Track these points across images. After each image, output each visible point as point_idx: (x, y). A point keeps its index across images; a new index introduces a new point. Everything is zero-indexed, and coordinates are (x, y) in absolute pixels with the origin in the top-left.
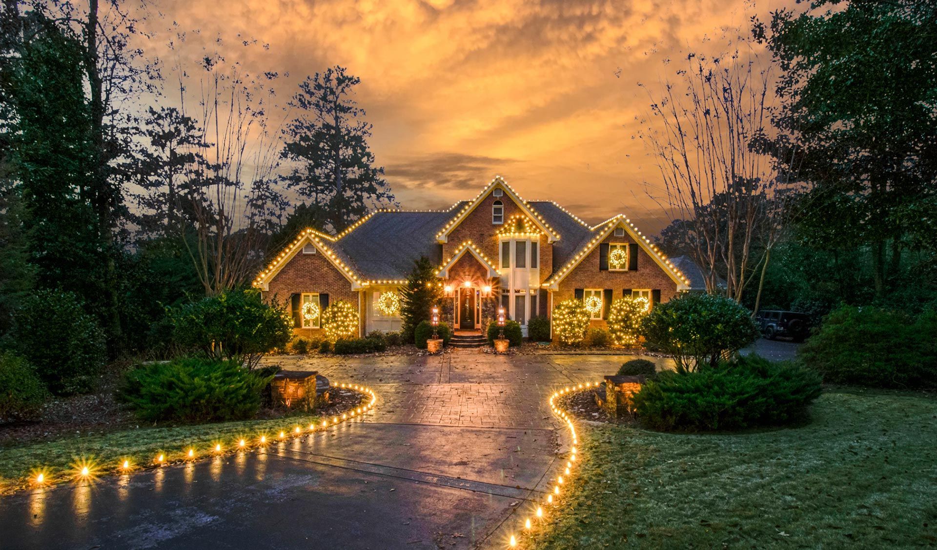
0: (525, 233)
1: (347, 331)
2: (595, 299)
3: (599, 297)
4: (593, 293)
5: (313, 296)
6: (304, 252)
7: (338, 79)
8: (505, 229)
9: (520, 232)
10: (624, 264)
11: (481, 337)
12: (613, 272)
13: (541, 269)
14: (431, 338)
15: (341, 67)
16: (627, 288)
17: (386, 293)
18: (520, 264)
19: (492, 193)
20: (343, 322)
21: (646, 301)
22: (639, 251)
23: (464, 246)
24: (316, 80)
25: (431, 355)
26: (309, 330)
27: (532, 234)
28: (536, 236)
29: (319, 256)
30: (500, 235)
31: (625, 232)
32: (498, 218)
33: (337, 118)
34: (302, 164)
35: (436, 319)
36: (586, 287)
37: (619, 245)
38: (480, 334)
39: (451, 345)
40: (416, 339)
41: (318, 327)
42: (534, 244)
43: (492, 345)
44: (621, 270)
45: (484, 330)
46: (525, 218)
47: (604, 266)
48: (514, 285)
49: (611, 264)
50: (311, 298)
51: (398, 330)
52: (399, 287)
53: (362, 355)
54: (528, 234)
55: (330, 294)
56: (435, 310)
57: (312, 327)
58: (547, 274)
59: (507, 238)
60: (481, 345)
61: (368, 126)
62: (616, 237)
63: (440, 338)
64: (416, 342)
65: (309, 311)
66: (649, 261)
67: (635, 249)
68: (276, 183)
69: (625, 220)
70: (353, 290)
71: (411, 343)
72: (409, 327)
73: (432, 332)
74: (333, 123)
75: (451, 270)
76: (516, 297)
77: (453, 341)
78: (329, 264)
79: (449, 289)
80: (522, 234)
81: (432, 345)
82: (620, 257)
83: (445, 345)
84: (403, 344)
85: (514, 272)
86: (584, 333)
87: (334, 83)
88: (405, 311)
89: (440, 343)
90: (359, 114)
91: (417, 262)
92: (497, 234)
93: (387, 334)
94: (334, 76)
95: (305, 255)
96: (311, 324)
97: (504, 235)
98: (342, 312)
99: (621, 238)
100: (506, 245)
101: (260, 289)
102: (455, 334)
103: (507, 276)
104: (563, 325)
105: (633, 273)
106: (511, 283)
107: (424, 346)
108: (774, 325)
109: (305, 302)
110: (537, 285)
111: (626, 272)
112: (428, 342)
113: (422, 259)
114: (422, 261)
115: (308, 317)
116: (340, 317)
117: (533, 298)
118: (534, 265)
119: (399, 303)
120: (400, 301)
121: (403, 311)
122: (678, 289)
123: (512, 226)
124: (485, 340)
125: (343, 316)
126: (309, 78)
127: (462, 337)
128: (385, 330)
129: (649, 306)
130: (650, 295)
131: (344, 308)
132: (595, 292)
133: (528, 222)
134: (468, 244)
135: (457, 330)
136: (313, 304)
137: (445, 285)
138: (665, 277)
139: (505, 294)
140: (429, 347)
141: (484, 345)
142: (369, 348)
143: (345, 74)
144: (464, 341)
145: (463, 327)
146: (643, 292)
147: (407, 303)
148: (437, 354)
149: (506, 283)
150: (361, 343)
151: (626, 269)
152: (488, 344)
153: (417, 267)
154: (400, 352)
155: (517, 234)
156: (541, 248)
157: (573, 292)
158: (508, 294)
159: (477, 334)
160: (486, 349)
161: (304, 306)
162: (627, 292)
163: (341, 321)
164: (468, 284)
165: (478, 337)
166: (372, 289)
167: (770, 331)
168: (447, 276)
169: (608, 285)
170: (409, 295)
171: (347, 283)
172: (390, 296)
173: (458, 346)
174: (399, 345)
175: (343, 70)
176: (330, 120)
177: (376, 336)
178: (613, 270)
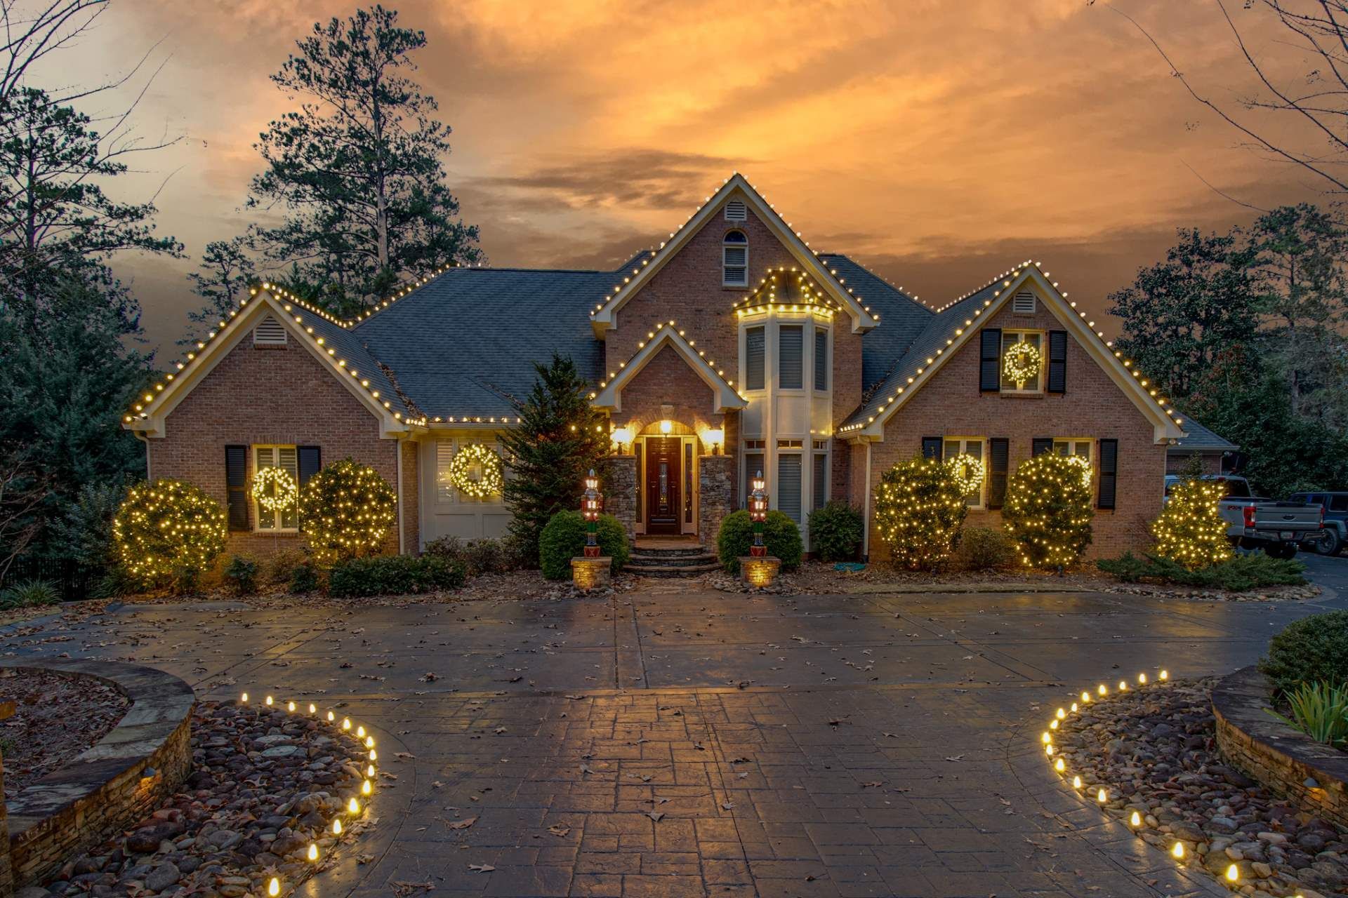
0: (802, 306)
1: (364, 536)
2: (970, 460)
3: (978, 456)
4: (963, 446)
5: (283, 452)
6: (255, 342)
7: (381, 36)
8: (752, 298)
9: (789, 305)
10: (1036, 377)
11: (701, 551)
12: (1010, 397)
13: (836, 393)
14: (580, 553)
15: (386, 9)
16: (1041, 436)
17: (469, 447)
18: (789, 379)
19: (721, 213)
20: (352, 514)
21: (1085, 465)
22: (1070, 347)
23: (657, 333)
24: (334, 32)
25: (581, 596)
26: (271, 536)
27: (817, 308)
28: (825, 315)
29: (297, 349)
30: (740, 314)
31: (1039, 301)
32: (736, 273)
33: (377, 115)
34: (309, 211)
35: (592, 505)
36: (949, 432)
37: (1022, 333)
38: (698, 546)
39: (628, 571)
40: (542, 558)
41: (296, 530)
42: (821, 336)
43: (735, 570)
44: (1027, 392)
45: (708, 535)
46: (799, 273)
47: (990, 381)
48: (776, 428)
49: (1007, 377)
50: (276, 457)
51: (499, 535)
52: (502, 433)
53: (400, 600)
54: (807, 309)
55: (324, 446)
56: (592, 484)
57: (277, 528)
58: (850, 406)
59: (757, 318)
60: (703, 572)
61: (443, 130)
62: (1017, 316)
63: (604, 553)
64: (544, 565)
65: (270, 490)
66: (1093, 369)
67: (1059, 342)
68: (251, 245)
69: (1039, 271)
70: (382, 436)
71: (531, 567)
72: (527, 529)
73: (584, 539)
74: (370, 125)
75: (626, 392)
76: (781, 456)
77: (635, 561)
78: (323, 371)
79: (623, 437)
80: (795, 308)
81: (583, 572)
82: (1027, 361)
83: (618, 570)
84: (511, 570)
85: (776, 398)
86: (954, 540)
87: (372, 44)
88: (514, 489)
89: (604, 565)
90: (426, 107)
91: (543, 371)
92: (734, 310)
93: (470, 545)
94: (370, 29)
95: (259, 348)
96: (278, 518)
97: (751, 311)
98: (348, 488)
99: (1029, 317)
100: (756, 332)
101: (143, 434)
102: (639, 545)
103: (759, 407)
104: (906, 519)
105: (1056, 399)
106: (769, 424)
107: (563, 574)
108: (1340, 522)
109: (260, 468)
110: (827, 432)
111: (1040, 398)
112: (574, 562)
113: (557, 361)
114: (556, 368)
115: (268, 503)
116: (344, 501)
117: (819, 460)
118: (820, 384)
119: (501, 472)
120: (502, 465)
121: (509, 489)
122: (1159, 435)
123: (770, 291)
124: (712, 560)
125: (351, 497)
126: (318, 28)
127: (655, 552)
128: (465, 535)
129: (1092, 478)
130: (1092, 451)
131: (355, 478)
132: (969, 444)
133: (805, 282)
134: (666, 329)
135: (640, 536)
136: (280, 472)
137: (612, 427)
138: (1128, 406)
139: (755, 451)
140: (576, 575)
141: (710, 571)
142: (420, 580)
143: (394, 26)
144: (660, 562)
145: (654, 530)
146: (1078, 445)
147: (521, 470)
148: (595, 593)
149: (757, 423)
150: (398, 566)
151: (1040, 390)
152: (721, 568)
153: (543, 383)
154: (501, 590)
155: (782, 308)
156: (835, 343)
157: (916, 443)
158: (762, 451)
159: (691, 546)
160: (719, 580)
161: (259, 476)
162: (1041, 445)
163: (346, 509)
164: (666, 428)
165: (694, 551)
166: (433, 436)
167: (1329, 537)
168: (618, 407)
169: (998, 428)
170: (526, 452)
171: (370, 420)
172: (478, 453)
173: (646, 574)
174: (500, 572)
175: (389, 15)
176: (365, 120)
177: (443, 550)
178: (1010, 391)
